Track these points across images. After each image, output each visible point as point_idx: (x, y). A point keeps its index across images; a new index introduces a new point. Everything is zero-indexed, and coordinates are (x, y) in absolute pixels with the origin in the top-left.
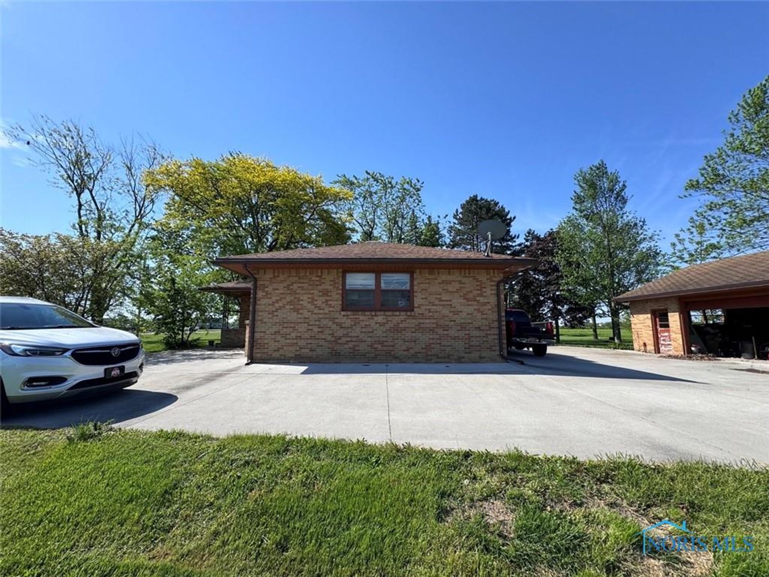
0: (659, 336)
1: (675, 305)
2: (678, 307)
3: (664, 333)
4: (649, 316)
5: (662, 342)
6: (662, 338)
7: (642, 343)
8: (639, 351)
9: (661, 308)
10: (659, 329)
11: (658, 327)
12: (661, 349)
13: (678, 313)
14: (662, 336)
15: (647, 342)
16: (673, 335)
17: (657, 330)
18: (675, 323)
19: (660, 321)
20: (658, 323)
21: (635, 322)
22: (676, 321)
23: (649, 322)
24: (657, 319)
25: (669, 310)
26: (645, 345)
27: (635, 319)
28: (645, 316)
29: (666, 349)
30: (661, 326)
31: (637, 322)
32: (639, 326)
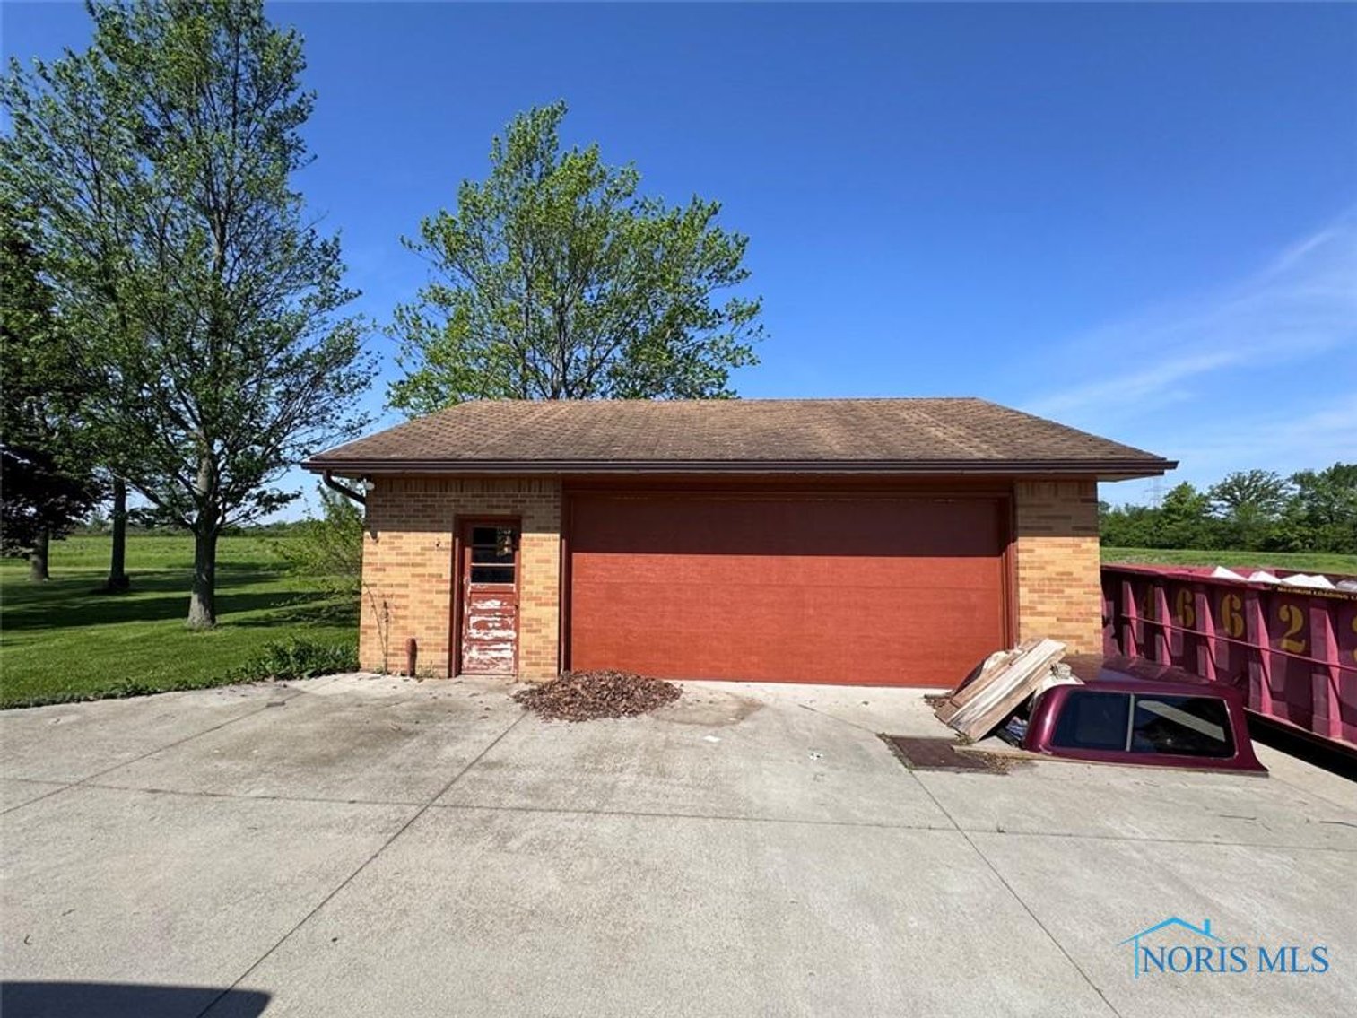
0: (467, 610)
1: (550, 508)
2: (558, 513)
3: (485, 600)
4: (447, 537)
5: (474, 633)
6: (473, 620)
7: (399, 639)
8: (385, 672)
9: (496, 512)
10: (470, 586)
11: (467, 578)
12: (466, 657)
13: (557, 536)
14: (476, 612)
15: (423, 636)
16: (528, 611)
17: (462, 588)
18: (544, 567)
19: (475, 559)
20: (469, 564)
21: (377, 560)
22: (548, 561)
23: (442, 563)
24: (468, 551)
25: (526, 523)
26: (413, 649)
27: (380, 548)
28: (429, 538)
29: (485, 657)
30: (478, 576)
31: (392, 558)
32: (395, 575)
